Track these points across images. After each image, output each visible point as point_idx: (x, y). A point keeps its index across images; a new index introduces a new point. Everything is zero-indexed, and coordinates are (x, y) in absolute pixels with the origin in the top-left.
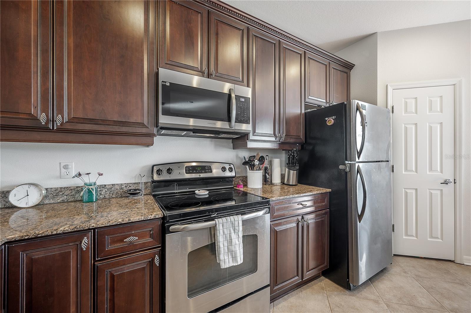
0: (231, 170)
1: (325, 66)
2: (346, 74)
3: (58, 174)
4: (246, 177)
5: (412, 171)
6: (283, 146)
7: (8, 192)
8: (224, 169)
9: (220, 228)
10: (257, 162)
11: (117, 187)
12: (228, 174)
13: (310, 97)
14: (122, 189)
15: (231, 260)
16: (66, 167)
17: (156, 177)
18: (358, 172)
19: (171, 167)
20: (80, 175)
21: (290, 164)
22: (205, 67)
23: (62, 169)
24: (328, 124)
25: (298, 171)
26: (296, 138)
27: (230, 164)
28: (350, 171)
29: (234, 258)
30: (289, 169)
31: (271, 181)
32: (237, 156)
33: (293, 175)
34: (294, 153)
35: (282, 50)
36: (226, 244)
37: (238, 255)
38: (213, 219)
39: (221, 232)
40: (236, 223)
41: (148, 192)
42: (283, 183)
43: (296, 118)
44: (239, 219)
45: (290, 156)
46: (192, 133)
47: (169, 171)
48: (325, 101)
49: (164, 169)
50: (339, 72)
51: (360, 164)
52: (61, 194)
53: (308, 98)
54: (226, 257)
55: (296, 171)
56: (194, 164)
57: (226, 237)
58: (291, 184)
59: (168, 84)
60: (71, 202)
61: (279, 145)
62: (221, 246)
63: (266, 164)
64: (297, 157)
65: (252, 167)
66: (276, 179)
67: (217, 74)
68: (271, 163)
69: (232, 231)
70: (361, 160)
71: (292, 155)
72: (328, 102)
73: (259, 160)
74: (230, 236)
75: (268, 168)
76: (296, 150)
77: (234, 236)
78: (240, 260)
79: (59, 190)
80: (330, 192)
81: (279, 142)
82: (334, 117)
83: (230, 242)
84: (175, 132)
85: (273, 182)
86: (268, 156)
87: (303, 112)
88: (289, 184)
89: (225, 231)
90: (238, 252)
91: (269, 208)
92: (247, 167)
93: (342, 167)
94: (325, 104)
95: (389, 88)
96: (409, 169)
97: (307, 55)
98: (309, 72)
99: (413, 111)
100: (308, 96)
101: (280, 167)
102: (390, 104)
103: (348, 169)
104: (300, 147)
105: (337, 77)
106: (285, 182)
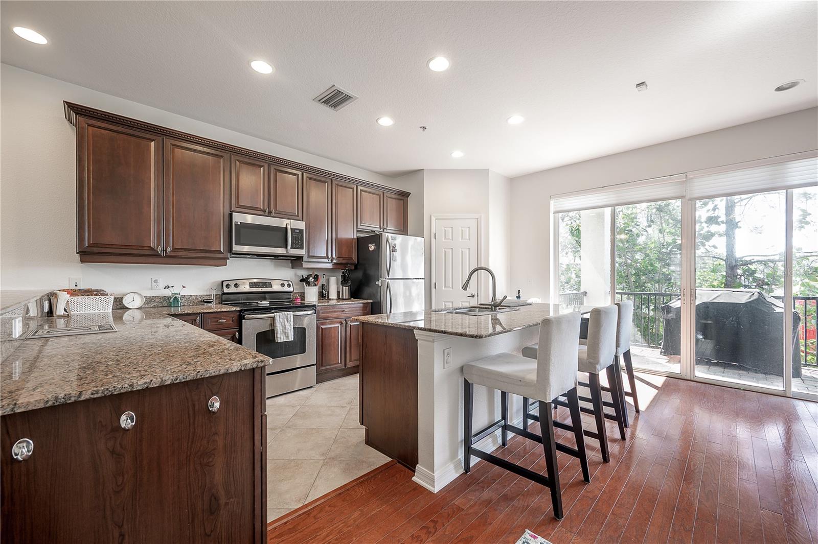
0: (289, 286)
1: (378, 196)
2: (402, 202)
3: (150, 286)
4: (304, 293)
5: (449, 287)
6: (337, 266)
7: (122, 298)
8: (283, 285)
9: (277, 318)
10: (311, 279)
11: (193, 297)
12: (286, 289)
14: (197, 299)
15: (285, 338)
16: (156, 281)
17: (226, 290)
18: (387, 286)
19: (237, 282)
20: (169, 287)
21: (344, 281)
22: (266, 207)
23: (153, 282)
24: (371, 250)
25: (350, 287)
26: (348, 259)
27: (288, 281)
28: (382, 286)
29: (287, 337)
30: (343, 286)
31: (328, 297)
32: (296, 275)
33: (346, 290)
34: (346, 272)
35: (334, 187)
36: (281, 328)
37: (290, 335)
38: (273, 313)
39: (278, 320)
40: (289, 316)
41: (217, 302)
42: (339, 298)
43: (348, 242)
44: (291, 314)
45: (343, 275)
46: (256, 257)
47: (236, 286)
48: (379, 227)
49: (232, 284)
50: (394, 200)
51: (389, 280)
52: (153, 301)
53: (361, 225)
54: (282, 336)
55: (348, 287)
56: (255, 281)
57: (281, 324)
58: (344, 298)
59: (239, 223)
60: (160, 307)
61: (333, 266)
62: (278, 329)
63: (322, 281)
64: (348, 275)
65: (308, 284)
66: (333, 295)
67: (277, 212)
68: (328, 281)
69: (286, 321)
70: (389, 278)
71: (345, 274)
72: (381, 227)
73: (314, 278)
74: (284, 324)
75: (325, 285)
76: (348, 270)
77: (287, 324)
78: (291, 338)
79: (152, 298)
80: (371, 303)
81: (332, 263)
82: (374, 244)
83: (284, 327)
84: (243, 256)
85: (330, 297)
86: (325, 274)
87: (355, 237)
89: (281, 320)
90: (290, 333)
91: (315, 310)
92: (304, 283)
93: (377, 283)
94: (379, 230)
95: (433, 217)
96: (447, 286)
97: (360, 188)
98: (361, 203)
99: (451, 238)
100: (361, 223)
101: (337, 284)
102: (433, 231)
103: (380, 285)
104: (353, 267)
105: (392, 205)
106: (341, 297)
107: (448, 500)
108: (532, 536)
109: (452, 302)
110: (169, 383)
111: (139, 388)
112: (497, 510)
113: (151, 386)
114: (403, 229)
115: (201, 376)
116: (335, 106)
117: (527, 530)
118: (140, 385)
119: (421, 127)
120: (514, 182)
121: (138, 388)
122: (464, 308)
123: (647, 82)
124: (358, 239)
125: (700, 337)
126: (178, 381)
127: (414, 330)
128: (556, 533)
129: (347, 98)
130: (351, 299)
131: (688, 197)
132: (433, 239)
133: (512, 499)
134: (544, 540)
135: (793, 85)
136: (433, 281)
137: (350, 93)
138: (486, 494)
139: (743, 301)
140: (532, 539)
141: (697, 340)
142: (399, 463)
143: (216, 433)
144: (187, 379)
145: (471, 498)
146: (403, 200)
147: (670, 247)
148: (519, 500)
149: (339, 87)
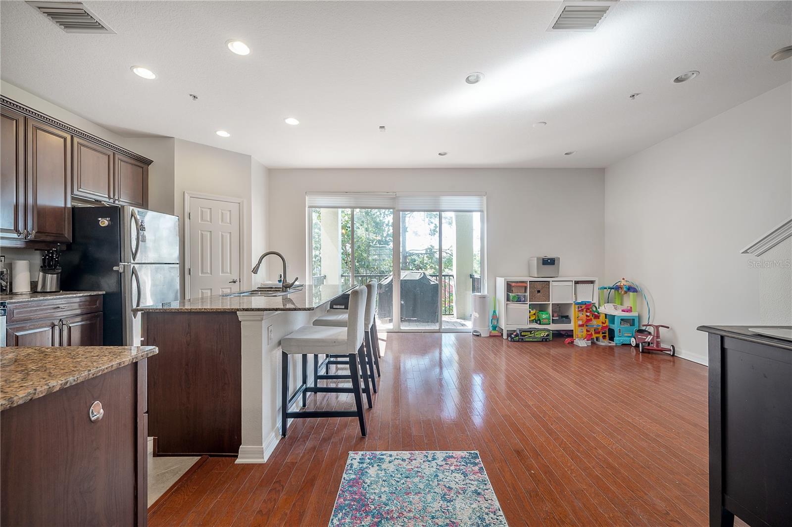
1: (107, 157)
2: (140, 170)
6: (34, 245)
13: (80, 190)
18: (133, 272)
21: (46, 267)
24: (101, 225)
25: (60, 274)
26: (54, 236)
28: (124, 272)
30: (45, 273)
31: (11, 290)
33: (52, 280)
34: (52, 254)
35: (30, 129)
42: (34, 291)
43: (57, 213)
45: (45, 257)
48: (107, 196)
50: (130, 165)
51: (136, 266)
53: (78, 190)
55: (56, 275)
58: (48, 291)
61: (26, 243)
64: (56, 258)
66: (22, 287)
70: (136, 261)
71: (49, 256)
72: (112, 197)
75: (5, 273)
76: (56, 251)
80: (103, 295)
81: (26, 239)
82: (107, 219)
85: (14, 291)
86: (4, 256)
87: (69, 205)
88: (46, 291)
93: (115, 268)
94: (107, 200)
95: (186, 195)
96: (204, 271)
97: (76, 140)
98: (80, 161)
99: (209, 219)
100: (79, 187)
101: (30, 272)
102: (187, 210)
103: (121, 270)
104: (64, 248)
105: (124, 171)
106: (39, 289)
107: (280, 462)
108: (355, 454)
109: (211, 289)
110: (58, 389)
111: (21, 402)
112: (322, 450)
113: (36, 396)
114: (143, 202)
115: (93, 375)
116: (67, 26)
117: (350, 452)
118: (22, 398)
119: (191, 95)
120: (272, 173)
121: (19, 403)
122: (247, 292)
123: (385, 127)
124: (74, 209)
125: (403, 302)
126: (68, 385)
127: (238, 312)
128: (367, 445)
129: (96, 26)
130: (60, 292)
131: (396, 209)
132: (187, 220)
133: (329, 439)
134: (362, 452)
135: (445, 154)
136: (187, 267)
137: (104, 22)
138: (309, 444)
139: (417, 279)
140: (356, 455)
141: (401, 304)
142: (211, 456)
143: (98, 448)
144: (79, 381)
145: (298, 452)
146: (142, 168)
147: (375, 242)
148: (334, 437)
149: (86, 6)
